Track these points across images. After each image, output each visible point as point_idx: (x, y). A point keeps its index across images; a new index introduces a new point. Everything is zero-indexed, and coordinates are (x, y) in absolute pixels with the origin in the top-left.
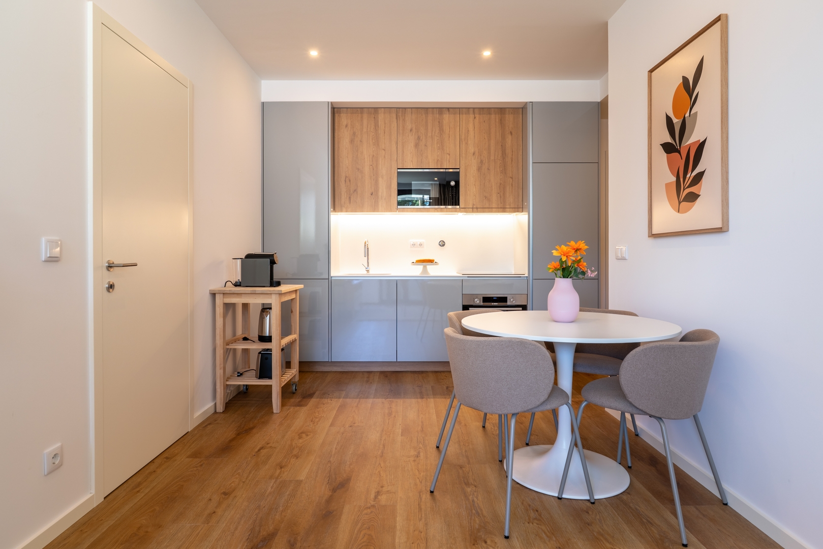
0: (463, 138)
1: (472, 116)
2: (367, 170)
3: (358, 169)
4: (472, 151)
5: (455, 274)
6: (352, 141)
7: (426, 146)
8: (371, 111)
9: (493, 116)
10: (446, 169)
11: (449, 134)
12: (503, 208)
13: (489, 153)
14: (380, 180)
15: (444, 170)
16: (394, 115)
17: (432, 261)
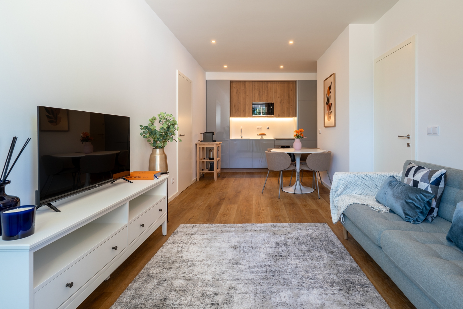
0: (275, 92)
1: (278, 84)
2: (242, 103)
3: (239, 102)
4: (278, 96)
5: (272, 138)
6: (237, 93)
7: (262, 94)
8: (244, 82)
9: (285, 84)
11: (270, 90)
12: (288, 116)
13: (284, 97)
14: (246, 106)
15: (268, 103)
16: (251, 84)
17: (264, 134)
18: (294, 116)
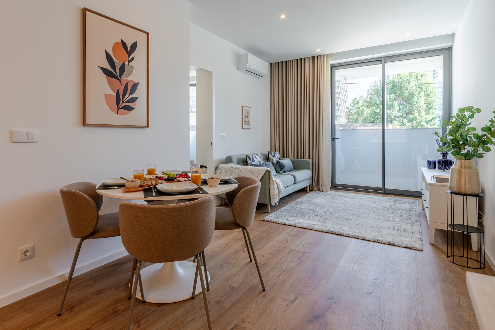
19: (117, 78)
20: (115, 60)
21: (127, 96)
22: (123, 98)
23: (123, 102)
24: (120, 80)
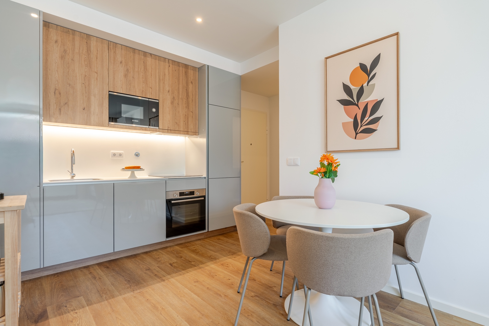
0: (161, 78)
1: (167, 64)
2: (78, 87)
3: (70, 85)
4: (168, 89)
7: (133, 77)
9: (181, 68)
10: (149, 98)
11: (151, 73)
13: (179, 93)
14: (92, 98)
16: (106, 46)
17: (138, 168)
18: (196, 133)
19: (355, 104)
20: (352, 87)
21: (366, 119)
22: (361, 122)
23: (361, 126)
24: (357, 105)
